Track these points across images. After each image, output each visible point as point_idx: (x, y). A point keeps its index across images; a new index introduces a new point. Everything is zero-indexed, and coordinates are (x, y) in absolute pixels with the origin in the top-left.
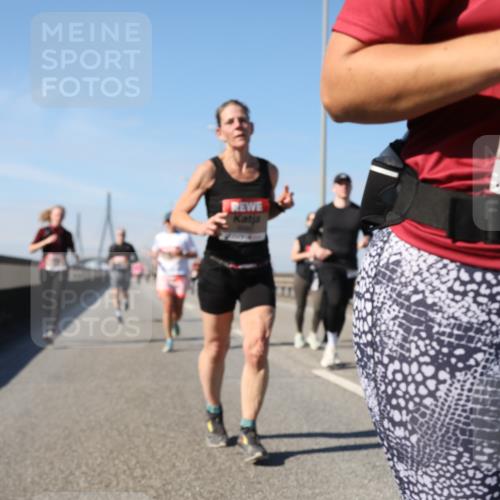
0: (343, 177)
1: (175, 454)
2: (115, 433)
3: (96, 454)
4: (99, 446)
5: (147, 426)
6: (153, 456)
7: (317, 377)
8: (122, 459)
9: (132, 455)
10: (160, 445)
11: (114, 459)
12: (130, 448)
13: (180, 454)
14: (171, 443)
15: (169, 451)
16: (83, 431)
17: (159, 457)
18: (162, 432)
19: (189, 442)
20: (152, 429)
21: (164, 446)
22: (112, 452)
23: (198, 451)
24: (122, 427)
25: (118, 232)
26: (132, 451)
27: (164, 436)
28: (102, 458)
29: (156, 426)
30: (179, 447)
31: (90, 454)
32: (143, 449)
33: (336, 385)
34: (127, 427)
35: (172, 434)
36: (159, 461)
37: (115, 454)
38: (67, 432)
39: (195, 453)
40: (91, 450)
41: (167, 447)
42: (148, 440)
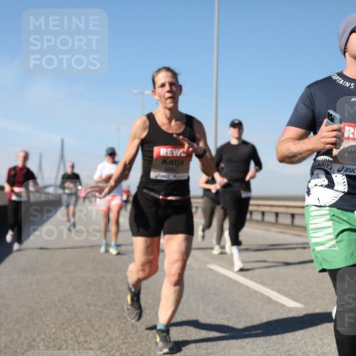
0: (236, 122)
1: (108, 325)
2: (65, 310)
3: (52, 326)
4: (54, 320)
5: (88, 305)
6: (93, 326)
7: (210, 270)
8: (70, 329)
9: (78, 326)
10: (97, 319)
11: (64, 329)
12: (76, 322)
13: (112, 325)
14: (105, 317)
15: (104, 324)
16: (42, 309)
17: (96, 328)
18: (99, 309)
19: (119, 317)
20: (92, 308)
21: (100, 319)
22: (63, 324)
23: (125, 323)
24: (70, 307)
25: (69, 165)
26: (78, 323)
27: (100, 312)
28: (56, 328)
29: (95, 305)
30: (112, 320)
31: (47, 326)
32: (85, 322)
33: (224, 276)
34: (74, 306)
35: (106, 311)
36: (97, 331)
37: (65, 326)
38: (30, 310)
39: (122, 325)
40: (48, 323)
41: (103, 319)
42: (89, 316)
